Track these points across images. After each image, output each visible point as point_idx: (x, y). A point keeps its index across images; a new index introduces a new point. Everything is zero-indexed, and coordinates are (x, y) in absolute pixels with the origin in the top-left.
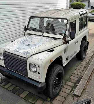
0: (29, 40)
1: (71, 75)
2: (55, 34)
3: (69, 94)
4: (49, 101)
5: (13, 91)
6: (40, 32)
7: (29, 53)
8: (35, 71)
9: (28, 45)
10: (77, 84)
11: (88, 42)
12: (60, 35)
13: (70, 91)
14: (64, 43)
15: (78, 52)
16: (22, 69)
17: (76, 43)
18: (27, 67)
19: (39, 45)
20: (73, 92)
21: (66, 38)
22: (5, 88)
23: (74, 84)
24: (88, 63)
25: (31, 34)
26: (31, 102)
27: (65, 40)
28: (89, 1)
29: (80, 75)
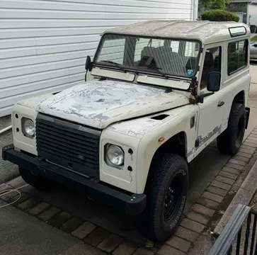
0: (99, 90)
1: (206, 190)
2: (167, 78)
3: (201, 234)
4: (149, 249)
5: (55, 222)
6: (128, 73)
7: (106, 118)
8: (120, 162)
9: (100, 100)
10: (221, 212)
11: (248, 109)
12: (182, 82)
13: (203, 227)
14: (192, 102)
15: (223, 130)
16: (86, 158)
17: (219, 106)
18: (98, 152)
19: (129, 103)
20: (213, 231)
21: (195, 89)
22: (31, 214)
23: (214, 211)
24: (248, 163)
25: (103, 78)
26: (104, 249)
27: (194, 93)
28: (246, 12)
29: (228, 189)
